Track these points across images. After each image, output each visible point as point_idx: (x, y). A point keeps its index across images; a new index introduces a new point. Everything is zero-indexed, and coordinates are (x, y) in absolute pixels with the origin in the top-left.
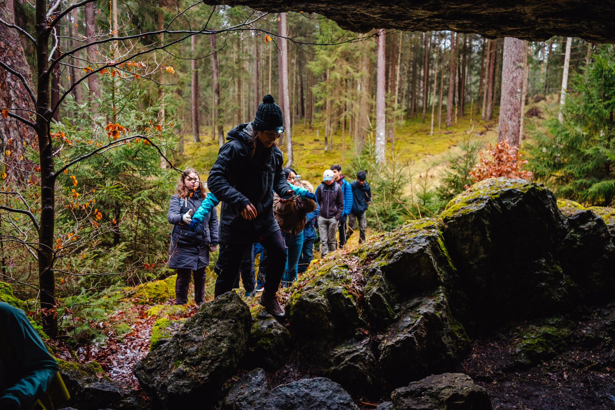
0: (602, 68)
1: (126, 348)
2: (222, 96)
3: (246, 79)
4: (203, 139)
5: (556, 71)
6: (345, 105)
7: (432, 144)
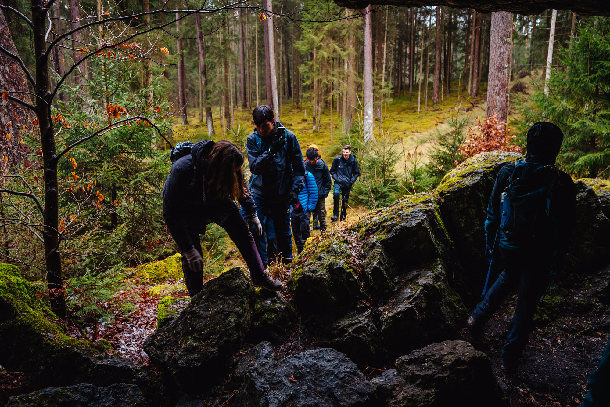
0: (588, 42)
1: (132, 326)
2: (209, 78)
3: (232, 60)
4: (190, 121)
5: (541, 46)
6: (333, 84)
7: (419, 121)
